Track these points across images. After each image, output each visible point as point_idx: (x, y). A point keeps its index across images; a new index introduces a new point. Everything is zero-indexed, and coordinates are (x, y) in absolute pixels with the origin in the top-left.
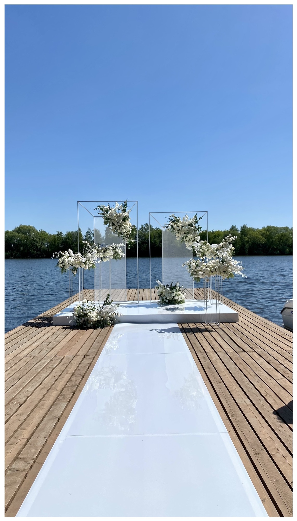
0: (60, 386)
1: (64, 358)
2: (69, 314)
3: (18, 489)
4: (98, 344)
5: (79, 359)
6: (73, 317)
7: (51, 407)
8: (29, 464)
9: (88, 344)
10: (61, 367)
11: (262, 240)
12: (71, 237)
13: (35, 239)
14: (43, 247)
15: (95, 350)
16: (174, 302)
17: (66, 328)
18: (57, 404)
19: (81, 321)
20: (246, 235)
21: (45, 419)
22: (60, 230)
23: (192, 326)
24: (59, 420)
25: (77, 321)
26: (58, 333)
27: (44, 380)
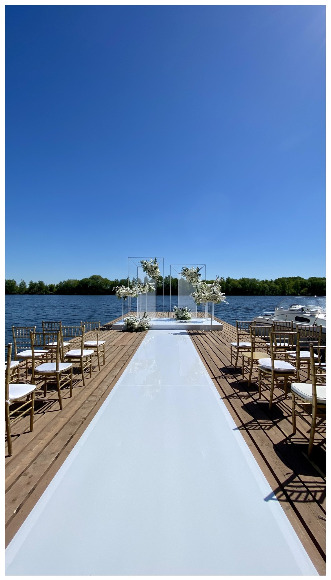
0: (116, 360)
1: (119, 346)
2: (122, 324)
3: (92, 410)
4: (139, 340)
5: (127, 347)
6: (124, 325)
7: (111, 371)
8: (98, 398)
9: (133, 340)
10: (117, 351)
11: (240, 286)
12: (123, 282)
13: (102, 283)
14: (106, 288)
15: (137, 343)
16: (185, 318)
17: (120, 331)
18: (114, 369)
19: (129, 328)
20: (229, 283)
21: (107, 376)
22: (117, 279)
23: (195, 331)
24: (115, 377)
25: (127, 327)
26: (115, 334)
27: (107, 357)
